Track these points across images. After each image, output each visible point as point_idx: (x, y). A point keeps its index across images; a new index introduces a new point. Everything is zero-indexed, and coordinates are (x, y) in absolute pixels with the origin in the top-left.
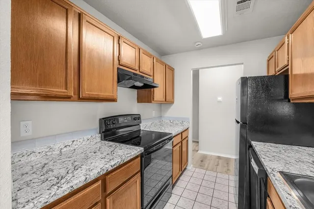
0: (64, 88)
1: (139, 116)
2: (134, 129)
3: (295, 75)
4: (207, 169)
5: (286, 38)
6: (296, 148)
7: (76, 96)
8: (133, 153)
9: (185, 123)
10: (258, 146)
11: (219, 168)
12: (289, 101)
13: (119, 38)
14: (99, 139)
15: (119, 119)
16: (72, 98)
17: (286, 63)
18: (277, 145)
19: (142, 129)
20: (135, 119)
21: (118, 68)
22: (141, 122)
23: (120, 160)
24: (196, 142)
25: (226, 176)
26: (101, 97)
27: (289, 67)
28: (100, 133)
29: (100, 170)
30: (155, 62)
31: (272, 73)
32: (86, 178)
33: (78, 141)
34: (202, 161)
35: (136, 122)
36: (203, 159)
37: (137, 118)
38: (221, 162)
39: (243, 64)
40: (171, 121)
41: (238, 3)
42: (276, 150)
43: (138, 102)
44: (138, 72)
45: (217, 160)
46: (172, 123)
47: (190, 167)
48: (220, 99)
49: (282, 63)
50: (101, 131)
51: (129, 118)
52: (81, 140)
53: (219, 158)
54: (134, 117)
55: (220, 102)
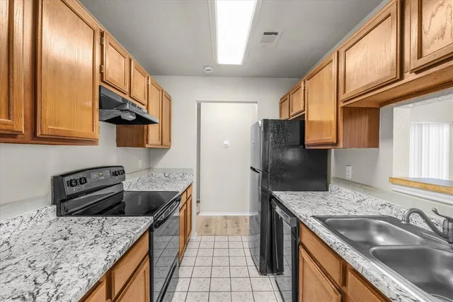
0: (4, 115)
1: (121, 169)
2: (114, 190)
3: (312, 122)
4: (215, 235)
5: (303, 83)
6: (310, 193)
7: (28, 134)
8: (142, 227)
9: (187, 176)
10: (282, 196)
11: (230, 230)
12: (304, 147)
13: (102, 34)
14: (53, 216)
15: (92, 174)
16: (19, 136)
17: (302, 109)
18: (296, 193)
19: (125, 189)
20: (115, 174)
21: (100, 86)
22: (124, 179)
23: (128, 240)
24: (198, 202)
25: (239, 238)
26: (76, 135)
27: (306, 112)
28: (54, 203)
29: (105, 263)
30: (149, 84)
31: (285, 117)
32: (89, 280)
33: (11, 223)
34: (207, 226)
35: (117, 179)
36: (207, 223)
37: (119, 172)
38: (229, 221)
39: (256, 102)
40: (166, 175)
41: (265, 34)
42: (297, 197)
43: (117, 146)
44: (127, 97)
45: (224, 221)
46: (168, 176)
47: (194, 236)
48: (226, 143)
49: (297, 108)
50: (58, 200)
51: (107, 172)
52: (17, 222)
53: (226, 217)
54: (114, 170)
55: (226, 147)
